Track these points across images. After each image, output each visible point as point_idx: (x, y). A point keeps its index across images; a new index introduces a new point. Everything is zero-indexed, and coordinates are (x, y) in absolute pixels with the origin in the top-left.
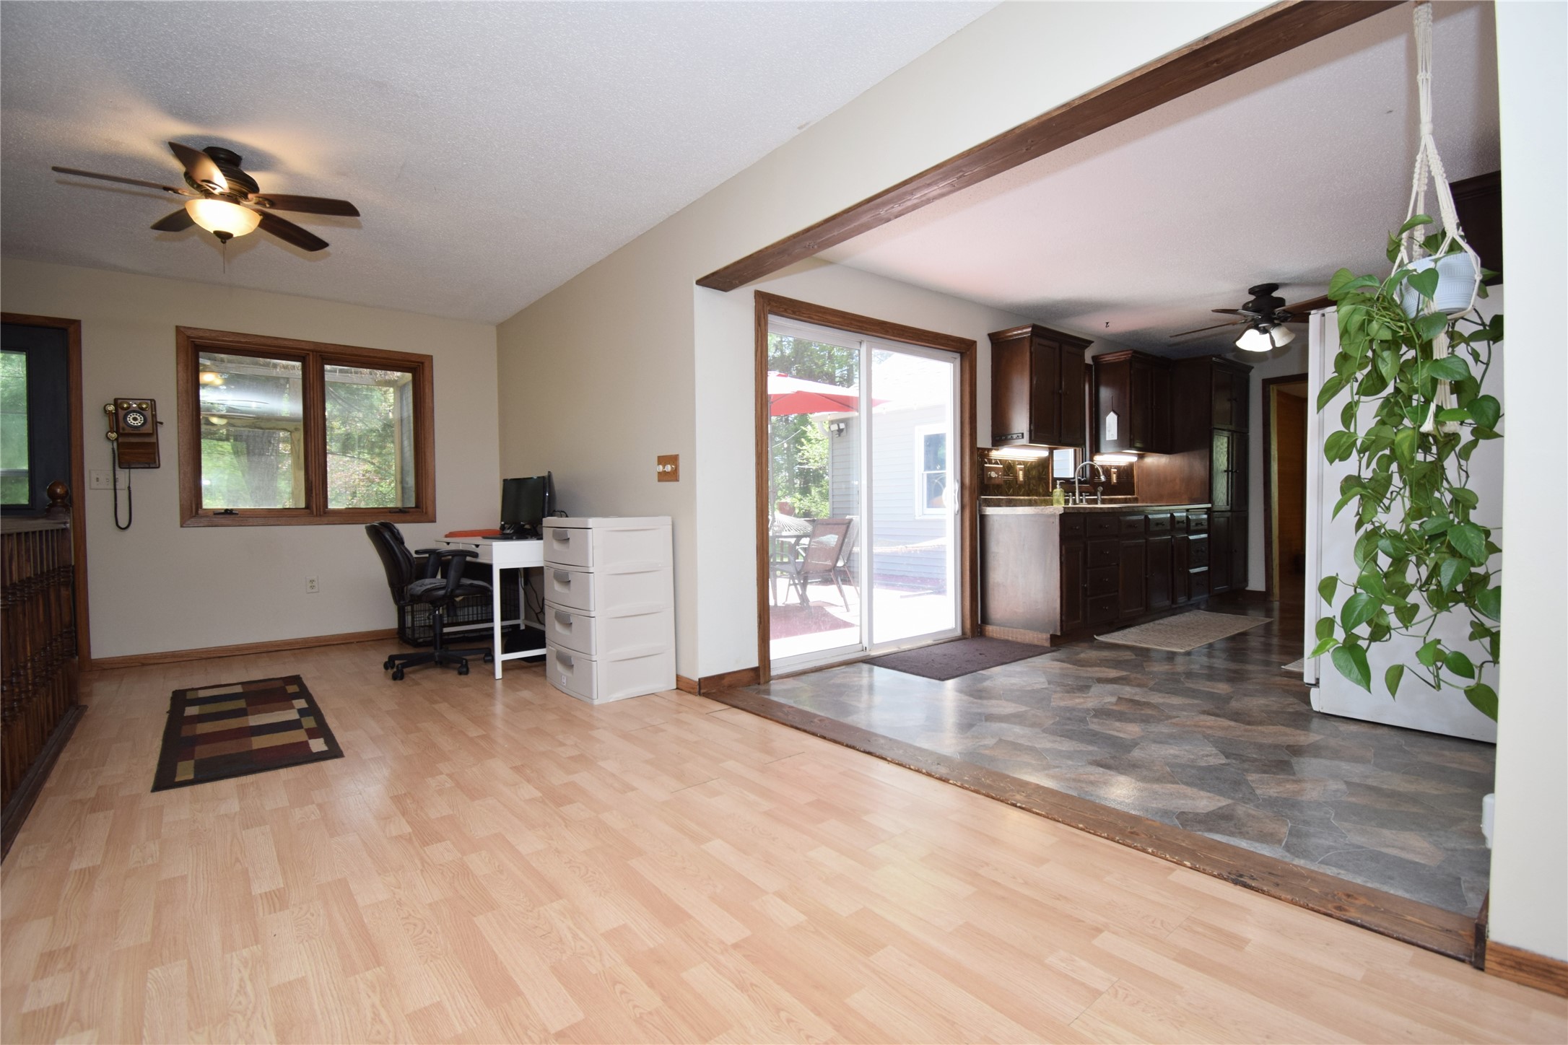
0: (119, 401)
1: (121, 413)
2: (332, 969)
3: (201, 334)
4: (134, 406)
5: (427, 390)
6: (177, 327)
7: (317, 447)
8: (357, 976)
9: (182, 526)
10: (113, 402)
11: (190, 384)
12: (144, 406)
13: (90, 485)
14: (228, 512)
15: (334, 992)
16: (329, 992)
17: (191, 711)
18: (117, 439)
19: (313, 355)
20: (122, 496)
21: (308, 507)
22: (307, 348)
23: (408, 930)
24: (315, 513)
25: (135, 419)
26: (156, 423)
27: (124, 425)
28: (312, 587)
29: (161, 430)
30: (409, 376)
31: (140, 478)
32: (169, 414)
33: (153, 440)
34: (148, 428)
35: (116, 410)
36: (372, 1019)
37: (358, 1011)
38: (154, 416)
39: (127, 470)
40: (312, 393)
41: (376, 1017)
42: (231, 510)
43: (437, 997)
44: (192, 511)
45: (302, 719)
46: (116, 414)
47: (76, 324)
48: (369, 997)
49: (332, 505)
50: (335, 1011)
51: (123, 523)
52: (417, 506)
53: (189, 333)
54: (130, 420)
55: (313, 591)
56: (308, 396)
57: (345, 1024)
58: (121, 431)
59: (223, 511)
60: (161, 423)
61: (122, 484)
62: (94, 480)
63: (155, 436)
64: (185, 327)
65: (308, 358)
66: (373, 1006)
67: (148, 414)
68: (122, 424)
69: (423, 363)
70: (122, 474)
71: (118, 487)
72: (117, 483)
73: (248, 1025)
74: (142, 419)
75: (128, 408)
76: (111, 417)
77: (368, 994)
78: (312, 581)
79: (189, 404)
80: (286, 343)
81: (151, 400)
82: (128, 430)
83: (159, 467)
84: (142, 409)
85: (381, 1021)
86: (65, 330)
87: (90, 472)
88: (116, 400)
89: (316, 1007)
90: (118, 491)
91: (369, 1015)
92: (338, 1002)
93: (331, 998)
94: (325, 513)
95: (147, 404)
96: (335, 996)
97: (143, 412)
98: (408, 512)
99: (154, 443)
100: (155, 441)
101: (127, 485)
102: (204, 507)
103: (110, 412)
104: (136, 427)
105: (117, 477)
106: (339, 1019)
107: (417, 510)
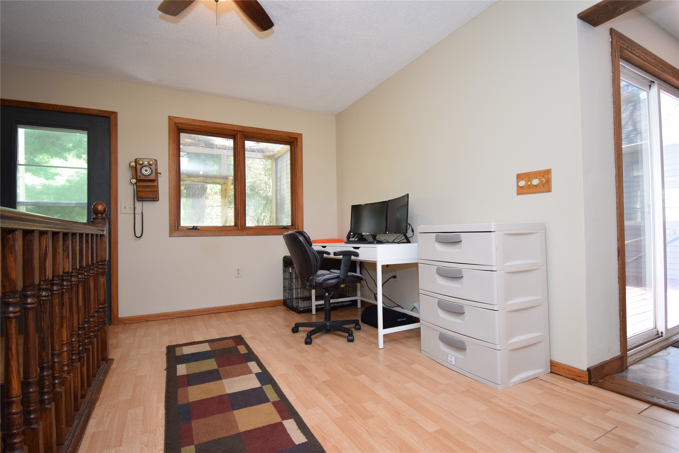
0: (138, 160)
1: (139, 167)
3: (182, 121)
4: (146, 162)
5: (299, 155)
6: (169, 117)
7: (241, 189)
9: (170, 237)
10: (134, 161)
11: (175, 151)
12: (151, 163)
13: (121, 212)
14: (195, 228)
17: (182, 370)
18: (136, 183)
19: (240, 134)
20: (138, 217)
21: (236, 225)
22: (237, 129)
24: (240, 229)
25: (146, 171)
26: (157, 174)
27: (140, 174)
28: (238, 274)
29: (160, 179)
30: (288, 147)
31: (148, 207)
32: (164, 168)
33: (155, 184)
34: (152, 177)
35: (136, 165)
38: (156, 170)
39: (141, 202)
40: (239, 157)
42: (197, 227)
44: (175, 227)
45: (264, 387)
46: (136, 168)
47: (115, 113)
49: (248, 224)
51: (138, 234)
52: (292, 225)
53: (176, 120)
54: (143, 171)
55: (239, 276)
56: (237, 159)
58: (138, 178)
59: (192, 227)
60: (160, 174)
61: (138, 211)
62: (123, 208)
63: (157, 182)
64: (173, 117)
65: (237, 135)
67: (153, 167)
68: (139, 174)
69: (296, 139)
70: (138, 205)
71: (136, 212)
72: (135, 210)
74: (150, 171)
75: (143, 164)
76: (133, 169)
78: (238, 270)
79: (175, 163)
80: (226, 126)
81: (155, 160)
82: (142, 178)
83: (158, 200)
84: (150, 165)
86: (108, 118)
87: (121, 203)
88: (136, 160)
90: (136, 215)
94: (245, 228)
95: (153, 161)
97: (150, 166)
98: (288, 228)
99: (156, 186)
100: (157, 185)
101: (141, 212)
102: (181, 225)
103: (133, 166)
104: (146, 176)
105: (135, 206)
107: (293, 227)
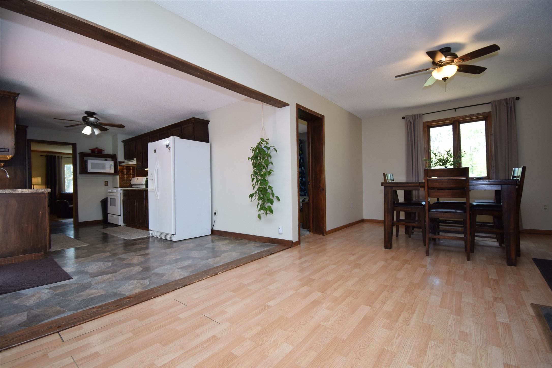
2: (397, 360)
8: (393, 351)
15: (403, 351)
16: (404, 353)
23: (363, 353)
36: (400, 336)
37: (401, 341)
41: (398, 336)
43: (381, 329)
48: (395, 342)
50: (407, 345)
57: (407, 340)
66: (397, 339)
73: (434, 361)
77: (395, 343)
85: (398, 334)
89: (411, 350)
91: (400, 338)
92: (404, 347)
93: (405, 350)
96: (403, 350)
106: (408, 343)
